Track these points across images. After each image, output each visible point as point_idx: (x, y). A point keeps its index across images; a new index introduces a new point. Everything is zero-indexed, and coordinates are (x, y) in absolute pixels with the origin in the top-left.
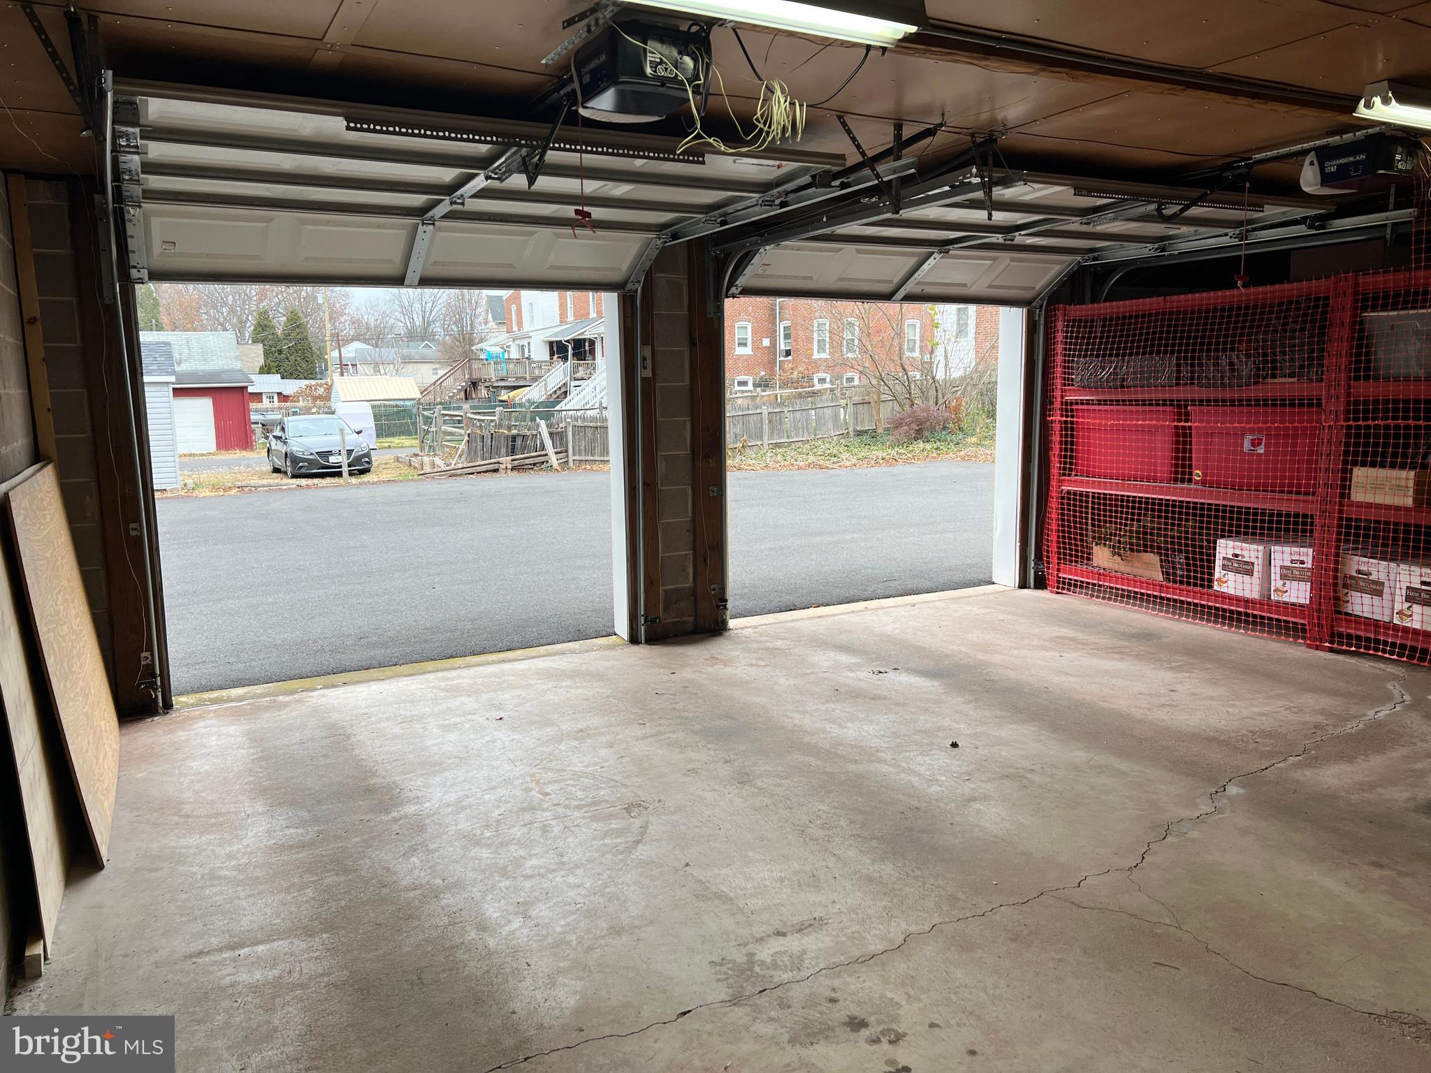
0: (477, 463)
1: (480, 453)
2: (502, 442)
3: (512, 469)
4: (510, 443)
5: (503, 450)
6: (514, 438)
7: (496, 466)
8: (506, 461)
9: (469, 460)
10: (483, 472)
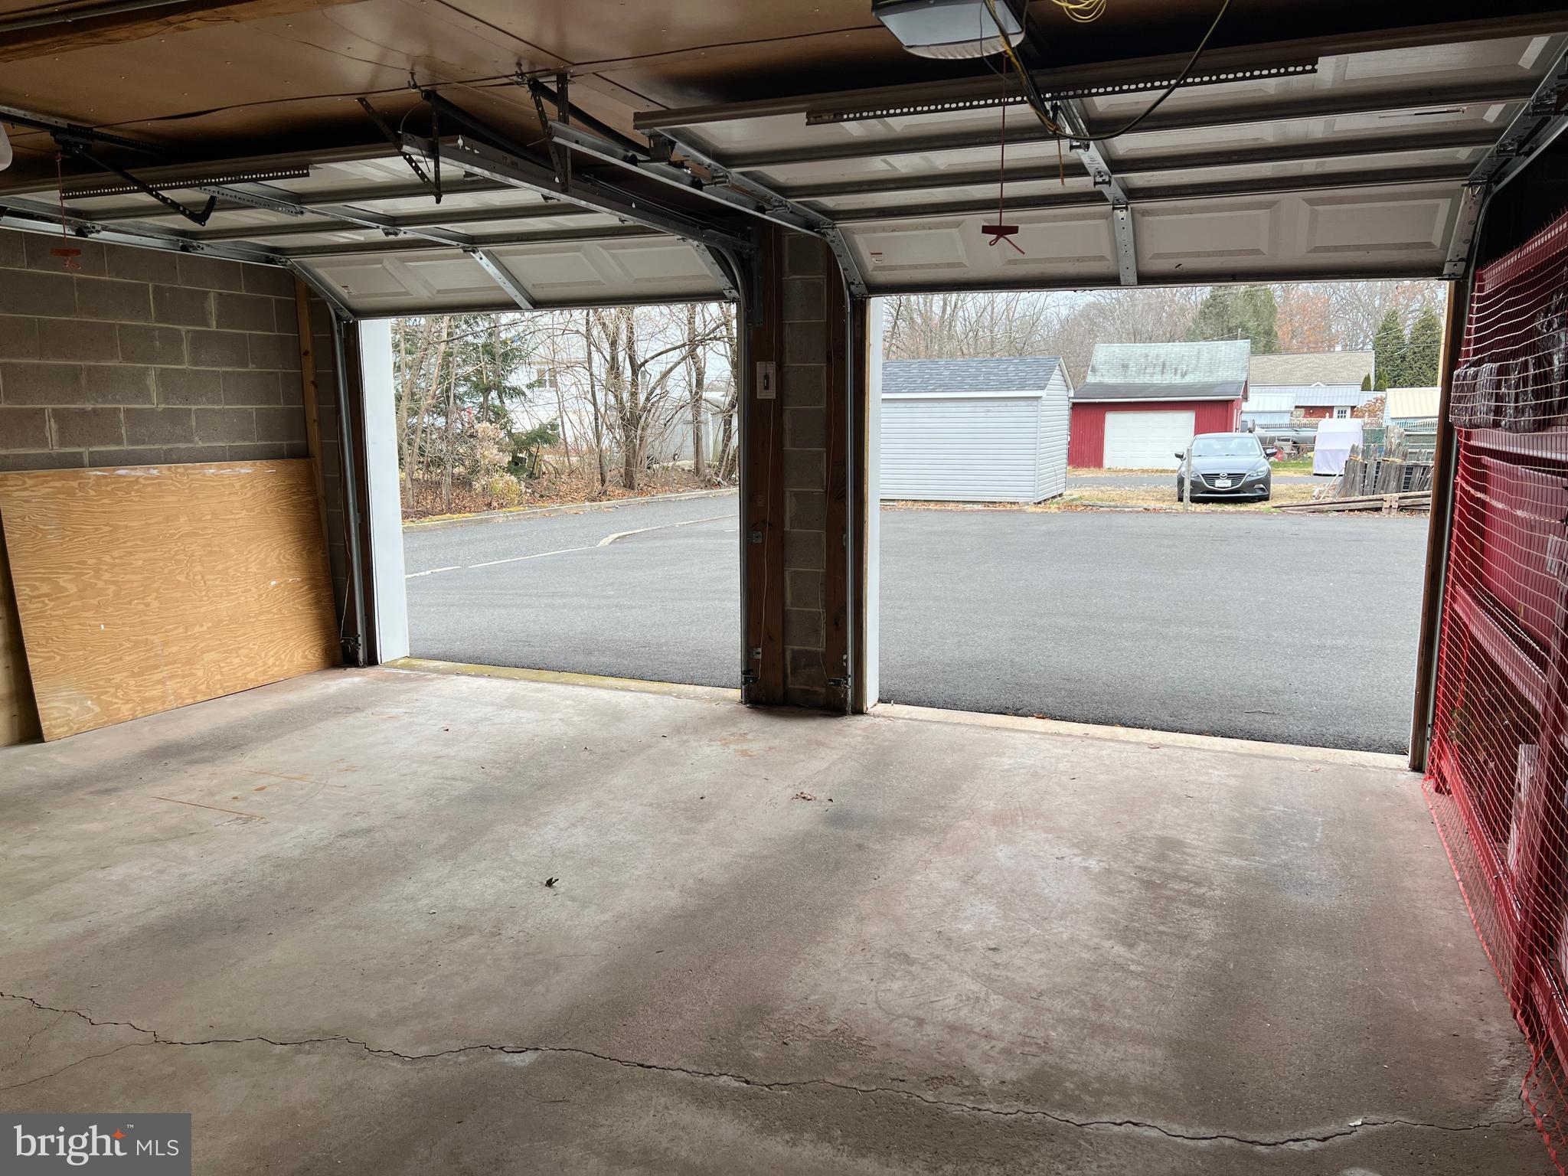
0: (1352, 499)
1: (1358, 486)
2: (1393, 473)
3: (1401, 508)
4: (1404, 476)
5: (1393, 484)
6: (1410, 469)
7: (1378, 504)
8: (1392, 498)
9: (1343, 492)
10: (1359, 510)
